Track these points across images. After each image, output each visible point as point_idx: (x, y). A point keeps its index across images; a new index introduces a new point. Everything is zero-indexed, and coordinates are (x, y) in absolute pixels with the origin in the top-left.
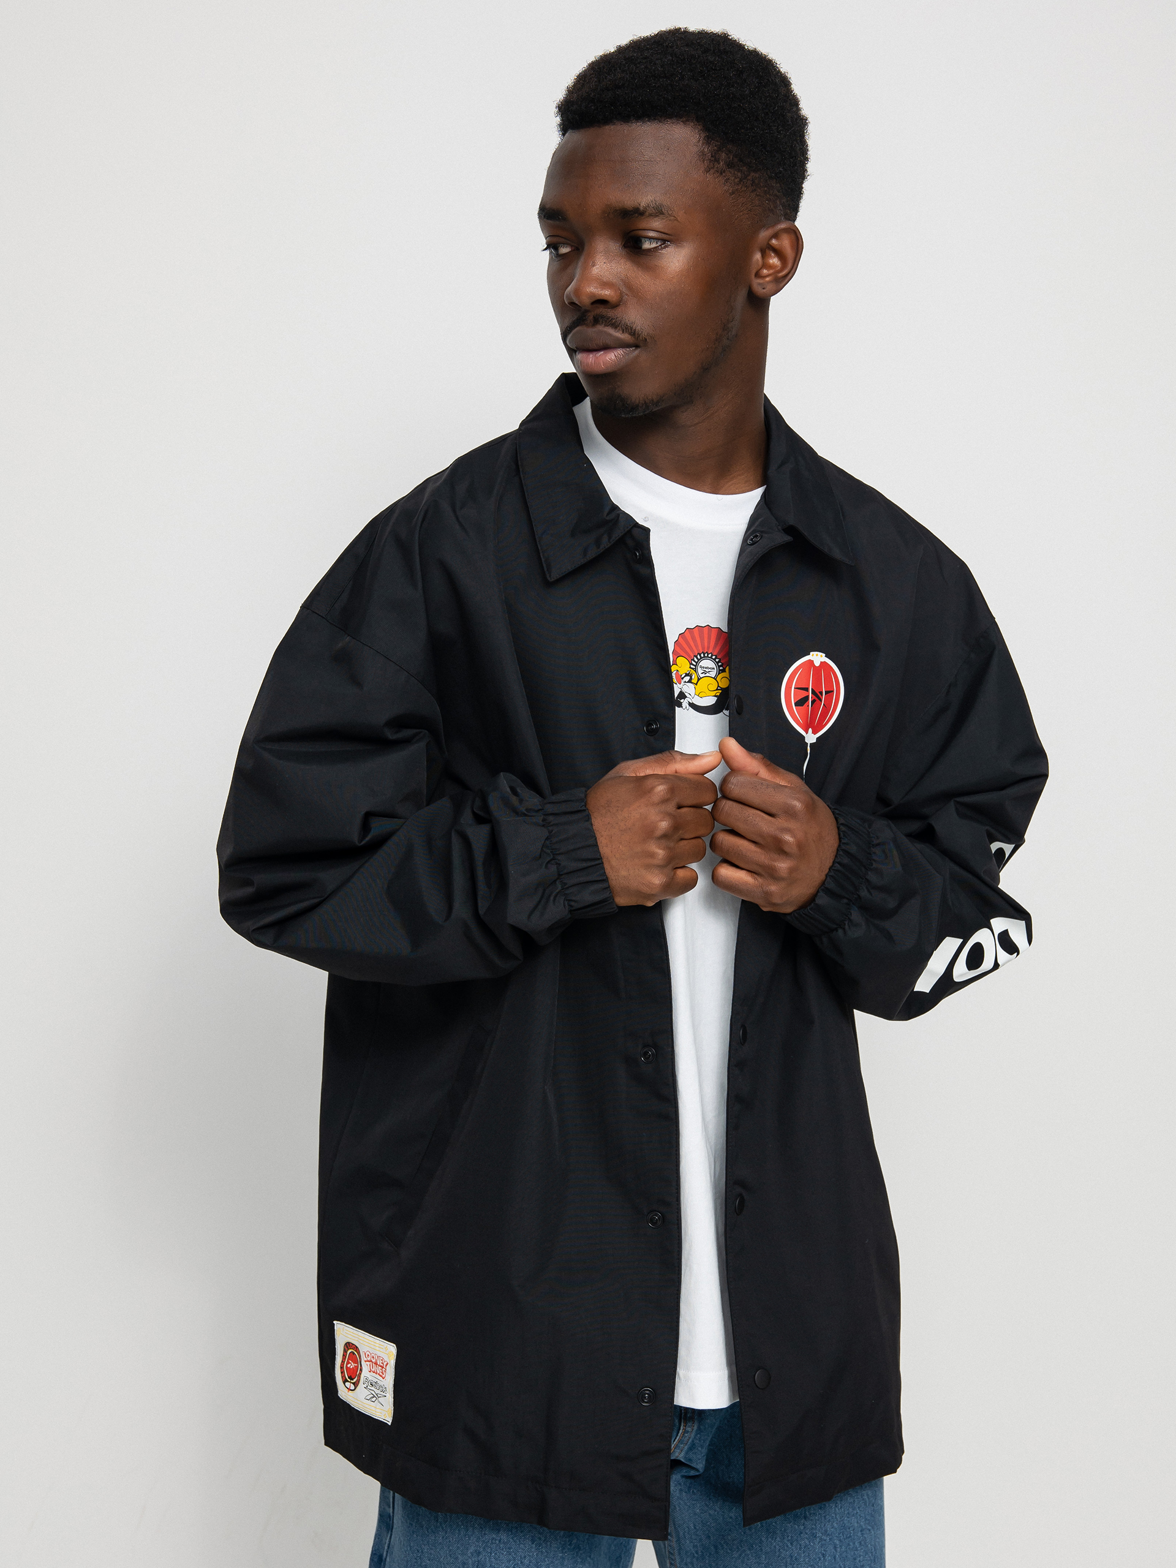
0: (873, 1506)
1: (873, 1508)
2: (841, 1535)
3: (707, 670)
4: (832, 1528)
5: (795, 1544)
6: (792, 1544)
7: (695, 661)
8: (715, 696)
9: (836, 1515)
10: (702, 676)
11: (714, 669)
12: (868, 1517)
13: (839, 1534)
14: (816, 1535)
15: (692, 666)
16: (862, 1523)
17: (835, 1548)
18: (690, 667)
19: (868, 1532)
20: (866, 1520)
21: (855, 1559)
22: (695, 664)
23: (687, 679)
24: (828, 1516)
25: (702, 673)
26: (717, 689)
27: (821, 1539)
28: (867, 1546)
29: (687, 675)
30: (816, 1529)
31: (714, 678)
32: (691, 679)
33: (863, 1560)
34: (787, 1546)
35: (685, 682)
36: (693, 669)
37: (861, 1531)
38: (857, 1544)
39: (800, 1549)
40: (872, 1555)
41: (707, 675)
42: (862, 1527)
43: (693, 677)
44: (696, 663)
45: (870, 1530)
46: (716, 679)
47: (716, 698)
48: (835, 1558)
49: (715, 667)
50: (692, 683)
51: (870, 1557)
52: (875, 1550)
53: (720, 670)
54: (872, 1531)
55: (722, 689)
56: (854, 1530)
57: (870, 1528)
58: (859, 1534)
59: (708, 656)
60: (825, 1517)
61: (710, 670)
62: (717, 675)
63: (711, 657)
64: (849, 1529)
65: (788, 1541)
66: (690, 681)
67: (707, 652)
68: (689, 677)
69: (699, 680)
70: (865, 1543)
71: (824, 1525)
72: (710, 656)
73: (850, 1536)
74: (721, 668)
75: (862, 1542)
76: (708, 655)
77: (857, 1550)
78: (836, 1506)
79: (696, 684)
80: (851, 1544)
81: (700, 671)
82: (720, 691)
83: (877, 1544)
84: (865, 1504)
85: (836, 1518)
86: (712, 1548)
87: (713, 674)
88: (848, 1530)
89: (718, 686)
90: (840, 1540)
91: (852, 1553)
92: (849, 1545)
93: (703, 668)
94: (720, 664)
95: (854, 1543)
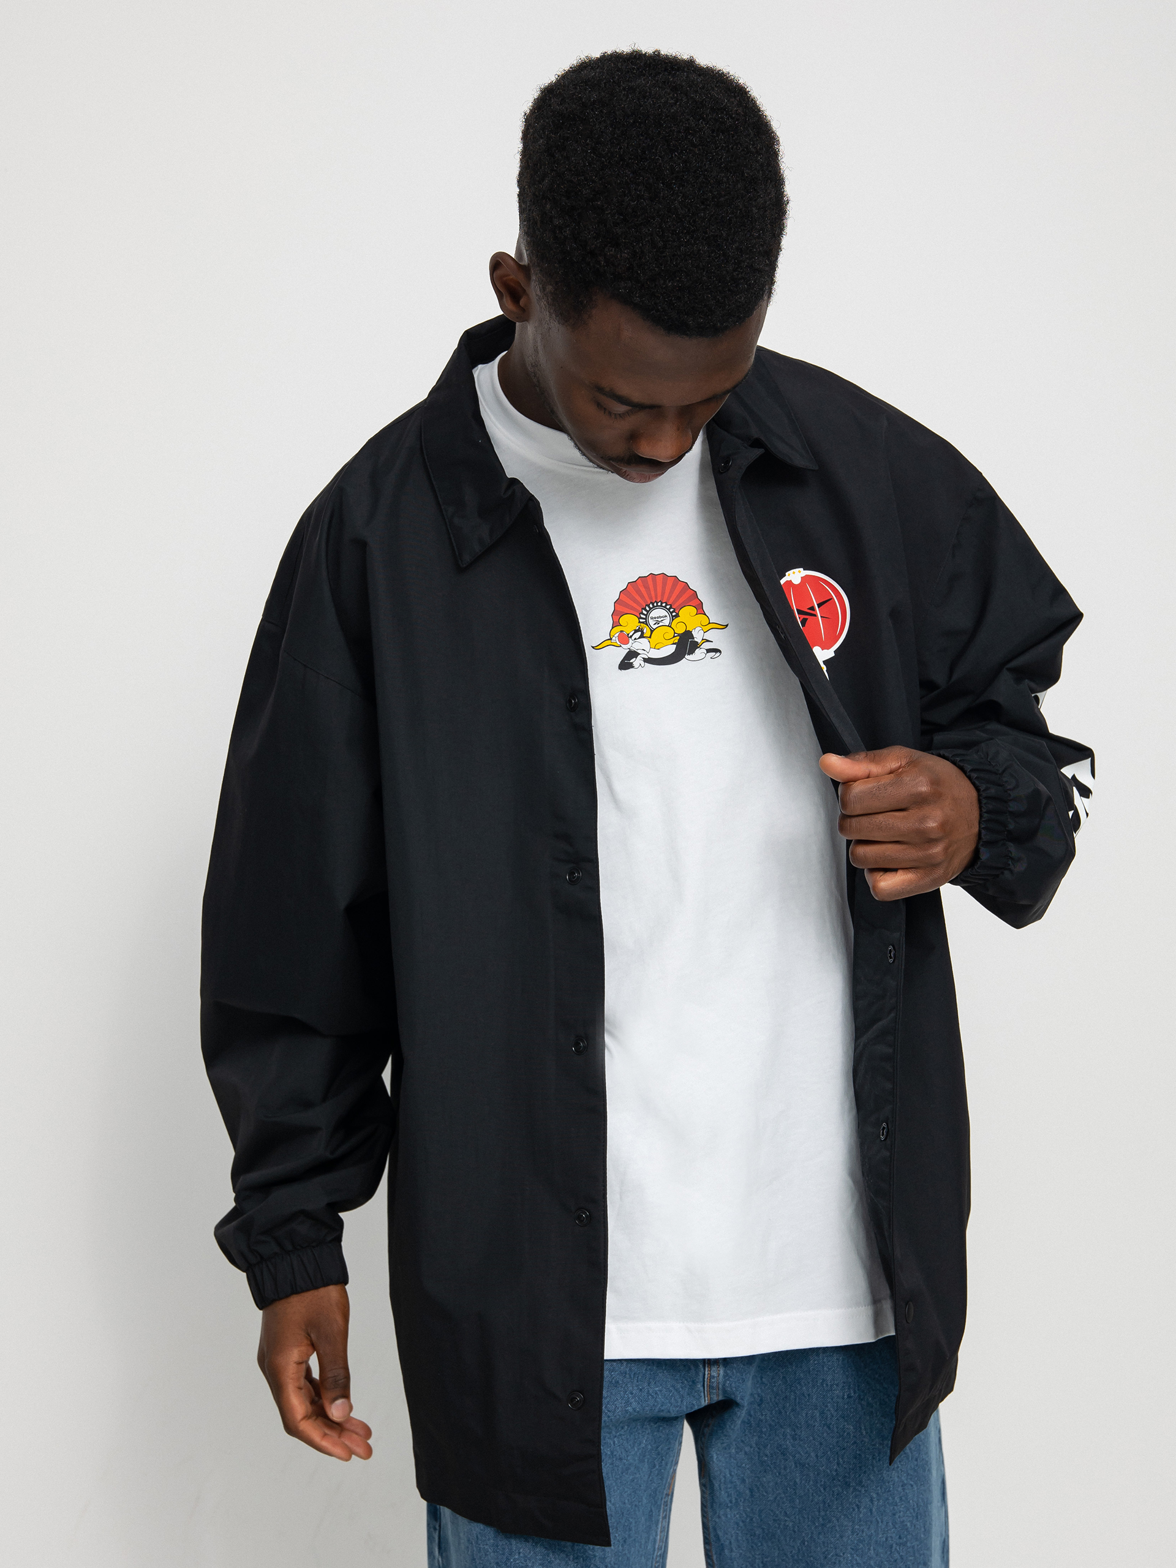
0: (916, 1460)
1: (916, 1463)
2: (879, 1488)
3: (659, 620)
4: (868, 1480)
5: (828, 1489)
6: (824, 1489)
7: (644, 614)
8: (673, 644)
9: (873, 1467)
10: (654, 627)
11: (666, 616)
12: (911, 1472)
13: (876, 1487)
14: (849, 1484)
15: (641, 620)
16: (903, 1478)
17: (872, 1501)
18: (640, 622)
19: (910, 1487)
20: (908, 1474)
21: (894, 1515)
22: (644, 617)
23: (638, 634)
24: (863, 1468)
25: (655, 624)
26: (674, 637)
27: (855, 1490)
28: (909, 1502)
29: (636, 631)
30: (849, 1478)
31: (668, 626)
32: (643, 633)
33: (904, 1516)
34: (820, 1491)
35: (635, 639)
36: (643, 623)
37: (902, 1486)
38: (897, 1499)
39: (833, 1495)
40: (914, 1511)
41: (661, 624)
42: (903, 1482)
43: (645, 631)
44: (646, 615)
45: (912, 1486)
46: (670, 627)
47: (675, 646)
48: (871, 1511)
49: (667, 614)
50: (644, 637)
51: (911, 1513)
52: (917, 1507)
53: (672, 616)
54: (915, 1486)
55: (679, 635)
56: (894, 1484)
57: (912, 1483)
58: (900, 1489)
59: (657, 606)
60: (860, 1467)
61: (662, 619)
62: (670, 623)
63: (661, 606)
64: (889, 1483)
65: (821, 1485)
66: (642, 636)
67: (656, 601)
68: (640, 633)
69: (652, 632)
70: (907, 1499)
71: (860, 1476)
72: (659, 604)
73: (889, 1491)
74: (674, 614)
75: (903, 1498)
76: (657, 604)
77: (896, 1505)
78: (874, 1458)
79: (650, 637)
80: (890, 1498)
81: (652, 622)
82: (678, 638)
83: (920, 1501)
84: (908, 1459)
85: (873, 1470)
86: (747, 1492)
87: (667, 622)
88: (887, 1484)
89: (675, 633)
90: (878, 1494)
91: (892, 1508)
92: (888, 1499)
93: (655, 618)
94: (671, 610)
95: (894, 1498)
